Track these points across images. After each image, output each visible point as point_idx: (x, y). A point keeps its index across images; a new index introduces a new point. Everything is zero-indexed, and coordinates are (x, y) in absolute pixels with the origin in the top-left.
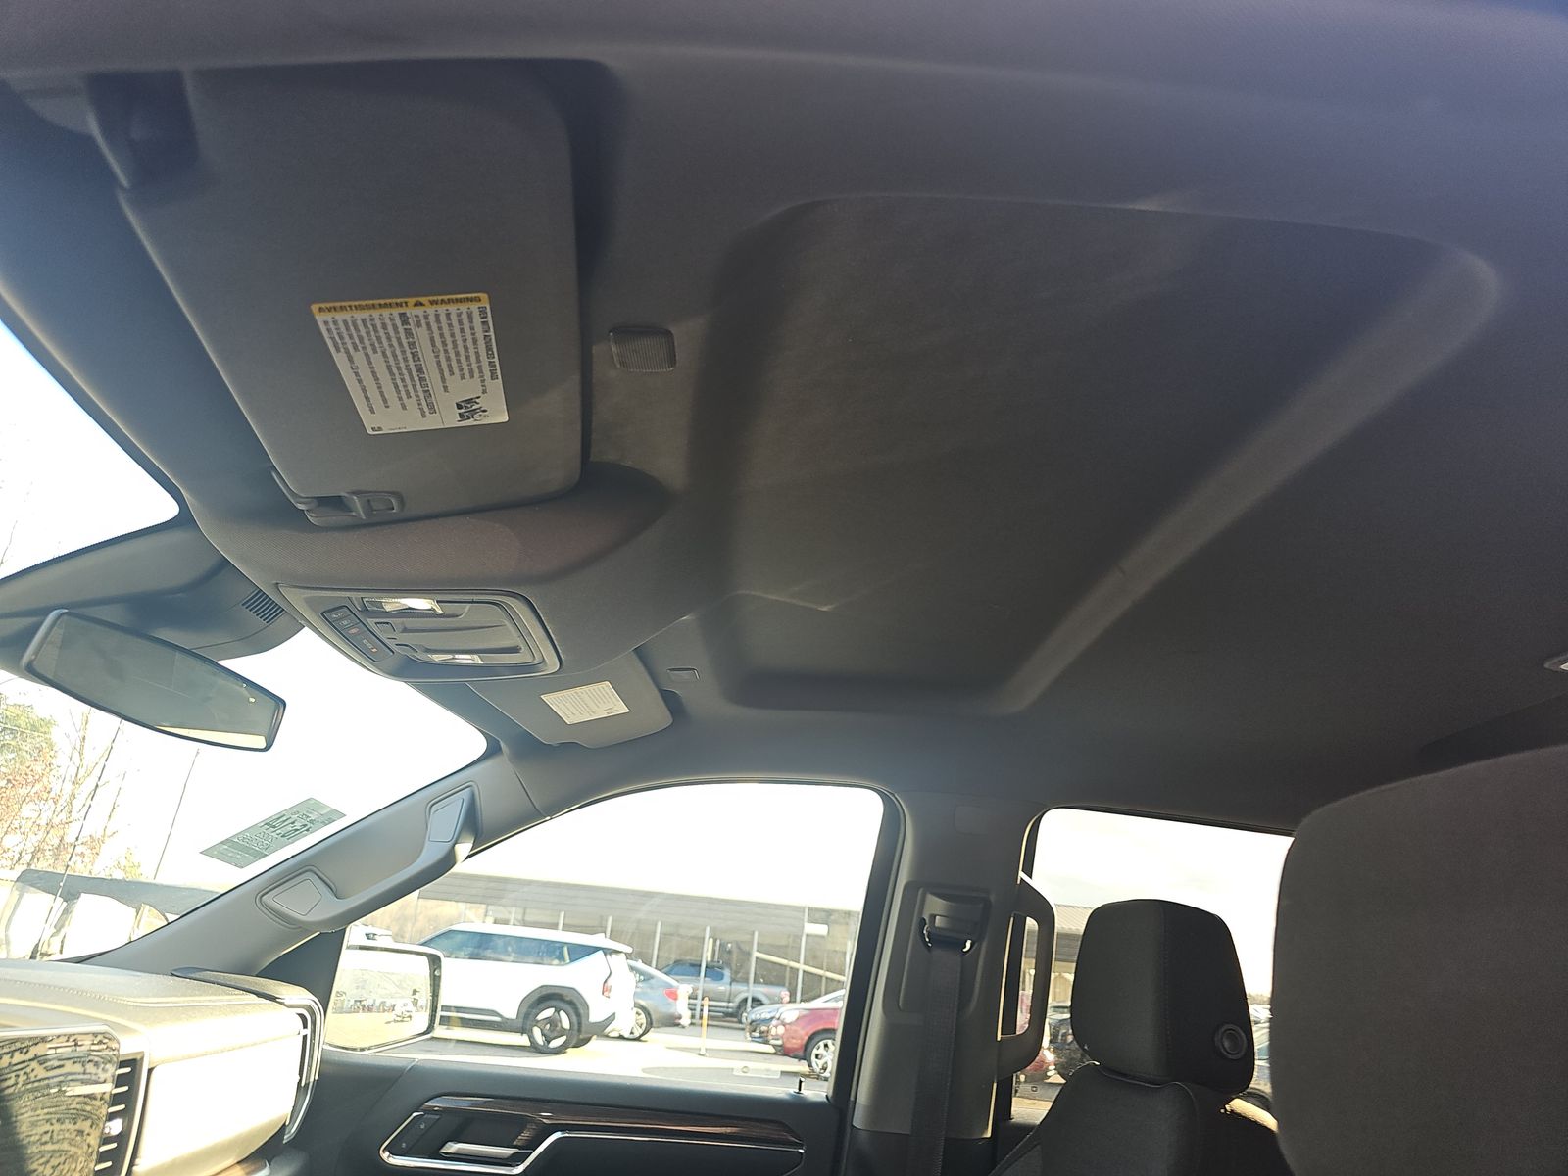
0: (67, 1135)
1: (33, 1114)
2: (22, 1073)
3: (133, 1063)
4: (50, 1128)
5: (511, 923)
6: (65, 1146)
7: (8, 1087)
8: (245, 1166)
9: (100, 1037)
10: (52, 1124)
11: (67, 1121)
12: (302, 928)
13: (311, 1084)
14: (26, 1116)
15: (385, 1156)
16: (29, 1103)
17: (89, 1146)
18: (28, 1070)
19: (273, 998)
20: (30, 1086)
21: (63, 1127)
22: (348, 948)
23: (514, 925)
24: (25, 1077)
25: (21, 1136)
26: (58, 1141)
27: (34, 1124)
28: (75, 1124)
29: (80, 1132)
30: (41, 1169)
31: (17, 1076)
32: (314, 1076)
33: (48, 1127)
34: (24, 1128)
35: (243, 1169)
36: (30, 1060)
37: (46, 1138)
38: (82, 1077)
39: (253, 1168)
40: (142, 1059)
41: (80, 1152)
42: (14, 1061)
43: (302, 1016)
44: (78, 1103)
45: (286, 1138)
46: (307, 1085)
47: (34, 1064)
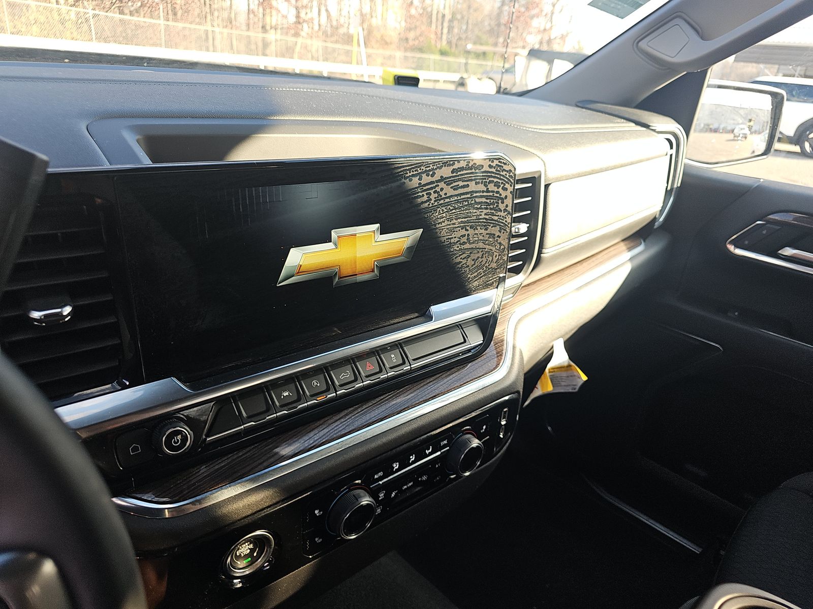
0: (481, 238)
1: (449, 223)
2: (432, 192)
3: (534, 180)
4: (467, 233)
5: (796, 76)
6: (481, 245)
7: (423, 203)
8: (627, 242)
9: (496, 162)
10: (467, 230)
11: (479, 228)
12: (671, 68)
13: (674, 190)
14: (443, 224)
15: (731, 248)
16: (444, 215)
17: (500, 244)
18: (438, 189)
19: (647, 126)
20: (442, 202)
21: (476, 232)
22: (709, 86)
23: (798, 77)
24: (436, 195)
25: (443, 239)
26: (473, 243)
27: (452, 231)
28: (486, 229)
29: (492, 235)
30: (464, 261)
31: (430, 194)
32: (678, 183)
33: (463, 232)
34: (443, 233)
35: (626, 245)
36: (437, 181)
37: (464, 239)
38: (485, 194)
39: (632, 244)
40: (540, 177)
41: (494, 249)
42: (423, 182)
43: (669, 140)
44: (485, 214)
45: (657, 225)
46: (672, 189)
47: (442, 185)
